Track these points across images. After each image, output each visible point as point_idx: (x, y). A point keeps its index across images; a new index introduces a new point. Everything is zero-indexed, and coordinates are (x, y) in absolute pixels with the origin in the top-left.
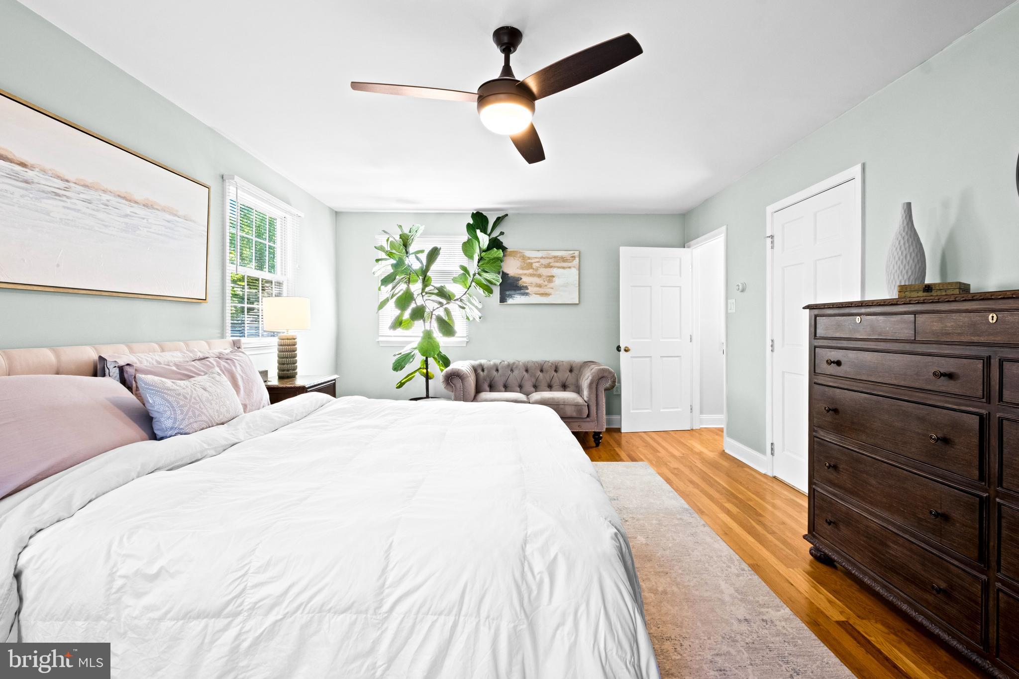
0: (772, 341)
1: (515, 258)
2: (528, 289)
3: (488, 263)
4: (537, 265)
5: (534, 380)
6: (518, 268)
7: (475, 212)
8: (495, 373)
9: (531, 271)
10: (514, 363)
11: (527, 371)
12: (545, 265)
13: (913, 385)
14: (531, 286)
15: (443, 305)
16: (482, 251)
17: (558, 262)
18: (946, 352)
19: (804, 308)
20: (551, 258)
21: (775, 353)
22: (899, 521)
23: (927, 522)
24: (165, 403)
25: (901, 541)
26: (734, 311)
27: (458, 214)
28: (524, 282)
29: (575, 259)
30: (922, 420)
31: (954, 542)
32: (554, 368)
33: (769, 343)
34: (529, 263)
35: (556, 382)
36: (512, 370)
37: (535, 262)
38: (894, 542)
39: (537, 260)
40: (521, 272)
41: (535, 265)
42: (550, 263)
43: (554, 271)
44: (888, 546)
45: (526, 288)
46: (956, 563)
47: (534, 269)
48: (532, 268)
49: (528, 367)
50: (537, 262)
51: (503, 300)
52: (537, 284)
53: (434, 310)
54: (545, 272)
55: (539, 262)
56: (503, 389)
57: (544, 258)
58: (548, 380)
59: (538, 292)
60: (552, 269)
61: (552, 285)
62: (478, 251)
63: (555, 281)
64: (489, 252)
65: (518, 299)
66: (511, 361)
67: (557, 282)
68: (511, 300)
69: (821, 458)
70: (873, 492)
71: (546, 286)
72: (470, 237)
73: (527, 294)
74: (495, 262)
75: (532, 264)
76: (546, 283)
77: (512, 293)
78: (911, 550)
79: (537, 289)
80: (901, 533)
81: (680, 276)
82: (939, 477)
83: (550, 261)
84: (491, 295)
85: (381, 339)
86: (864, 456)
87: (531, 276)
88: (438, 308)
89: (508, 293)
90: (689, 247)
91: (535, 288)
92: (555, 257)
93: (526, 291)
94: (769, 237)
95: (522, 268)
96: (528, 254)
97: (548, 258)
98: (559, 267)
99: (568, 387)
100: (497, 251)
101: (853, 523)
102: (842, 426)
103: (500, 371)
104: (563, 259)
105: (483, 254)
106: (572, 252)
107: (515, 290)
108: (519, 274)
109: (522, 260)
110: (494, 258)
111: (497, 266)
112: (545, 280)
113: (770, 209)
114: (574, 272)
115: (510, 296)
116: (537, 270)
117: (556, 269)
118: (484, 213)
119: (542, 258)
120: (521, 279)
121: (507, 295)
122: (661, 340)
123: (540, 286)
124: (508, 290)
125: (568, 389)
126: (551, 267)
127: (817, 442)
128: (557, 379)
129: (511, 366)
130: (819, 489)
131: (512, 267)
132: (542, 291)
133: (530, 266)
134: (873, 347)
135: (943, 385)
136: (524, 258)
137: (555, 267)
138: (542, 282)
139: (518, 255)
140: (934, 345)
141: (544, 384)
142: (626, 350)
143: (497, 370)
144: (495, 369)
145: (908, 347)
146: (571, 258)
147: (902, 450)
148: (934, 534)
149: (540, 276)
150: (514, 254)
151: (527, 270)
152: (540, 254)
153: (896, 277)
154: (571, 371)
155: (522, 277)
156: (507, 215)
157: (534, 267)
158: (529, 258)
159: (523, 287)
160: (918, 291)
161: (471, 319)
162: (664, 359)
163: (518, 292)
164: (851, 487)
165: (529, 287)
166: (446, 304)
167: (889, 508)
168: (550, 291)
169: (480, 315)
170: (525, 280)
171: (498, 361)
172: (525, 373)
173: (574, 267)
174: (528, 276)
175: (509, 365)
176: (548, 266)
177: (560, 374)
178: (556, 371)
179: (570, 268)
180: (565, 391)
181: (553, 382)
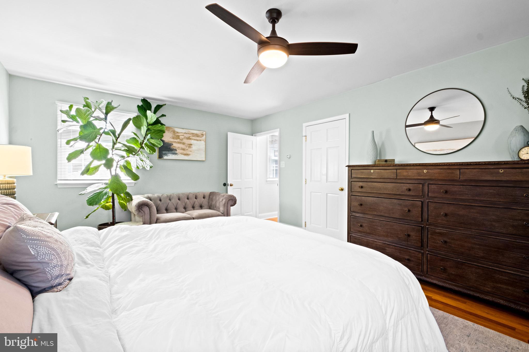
0: (306, 179)
1: (169, 131)
2: (176, 151)
3: (153, 133)
4: (182, 137)
5: (184, 204)
6: (170, 138)
7: (143, 99)
8: (159, 202)
9: (178, 140)
10: (171, 195)
11: (179, 199)
12: (187, 138)
13: (396, 193)
14: (178, 149)
15: (124, 158)
16: (149, 125)
17: (194, 137)
18: (409, 182)
19: (346, 166)
20: (190, 134)
21: (307, 184)
22: (390, 239)
23: (402, 238)
24: (51, 252)
25: (391, 246)
26: (284, 167)
27: (131, 98)
28: (174, 147)
29: (203, 136)
30: (400, 205)
31: (413, 243)
32: (195, 197)
33: (304, 180)
34: (178, 135)
35: (197, 204)
36: (170, 200)
37: (181, 135)
38: (388, 248)
39: (182, 134)
40: (172, 140)
41: (181, 137)
42: (190, 137)
43: (192, 142)
44: (386, 250)
45: (176, 150)
46: (413, 249)
47: (180, 139)
48: (179, 138)
49: (180, 197)
50: (182, 135)
51: (160, 157)
52: (182, 148)
53: (118, 161)
54: (187, 142)
55: (183, 136)
56: (165, 212)
57: (187, 133)
58: (192, 204)
59: (183, 153)
60: (191, 140)
61: (190, 149)
62: (145, 124)
63: (192, 148)
64: (154, 126)
65: (170, 156)
66: (169, 194)
67: (194, 148)
68: (166, 157)
69: (355, 223)
70: (379, 232)
71: (187, 150)
72: (140, 114)
73: (176, 154)
74: (158, 133)
75: (179, 136)
76: (187, 148)
77: (166, 152)
78: (396, 249)
79: (182, 151)
80: (391, 244)
81: (252, 149)
82: (406, 222)
83: (190, 135)
84: (154, 153)
85: (59, 182)
86: (375, 220)
87: (178, 143)
88: (121, 160)
89: (164, 152)
90: (255, 136)
91: (181, 151)
92: (192, 134)
93: (176, 152)
94: (305, 136)
95: (173, 138)
96: (177, 130)
97: (189, 134)
98: (195, 140)
99: (204, 207)
100: (161, 126)
101: (370, 244)
102: (365, 210)
103: (162, 201)
104: (197, 135)
105: (150, 127)
106: (202, 132)
107: (169, 151)
108: (171, 142)
109: (173, 133)
110: (159, 130)
111: (160, 135)
112: (187, 146)
113: (305, 125)
114: (203, 143)
115: (166, 154)
116: (182, 140)
117: (193, 140)
118: (149, 100)
119: (185, 133)
120: (173, 144)
121: (163, 153)
122: (245, 180)
123: (184, 150)
124: (164, 151)
125: (204, 208)
126: (190, 139)
127: (353, 217)
128: (197, 203)
129: (169, 197)
130: (353, 235)
131: (167, 137)
132: (185, 152)
133: (178, 137)
134: (379, 181)
135: (408, 193)
136: (174, 132)
137: (192, 139)
138: (185, 147)
139: (171, 130)
140: (404, 180)
141: (190, 206)
142: (231, 185)
143: (160, 200)
144: (159, 199)
145: (393, 181)
146: (201, 135)
147: (392, 216)
148: (405, 242)
149: (184, 144)
150: (168, 128)
151: (176, 139)
152: (184, 131)
153: (371, 156)
154: (204, 198)
155: (173, 143)
156: (165, 105)
157: (181, 138)
158: (178, 133)
159: (174, 149)
160: (383, 162)
161: (141, 168)
162: (246, 189)
163: (170, 152)
164: (369, 232)
165: (177, 150)
166: (126, 158)
167: (387, 236)
168: (188, 152)
169: (151, 165)
170: (175, 145)
171: (160, 195)
172: (178, 201)
173: (203, 140)
174: (177, 143)
175: (168, 196)
176: (189, 138)
177: (198, 200)
178: (196, 198)
179: (201, 140)
180: (202, 209)
181: (195, 205)
